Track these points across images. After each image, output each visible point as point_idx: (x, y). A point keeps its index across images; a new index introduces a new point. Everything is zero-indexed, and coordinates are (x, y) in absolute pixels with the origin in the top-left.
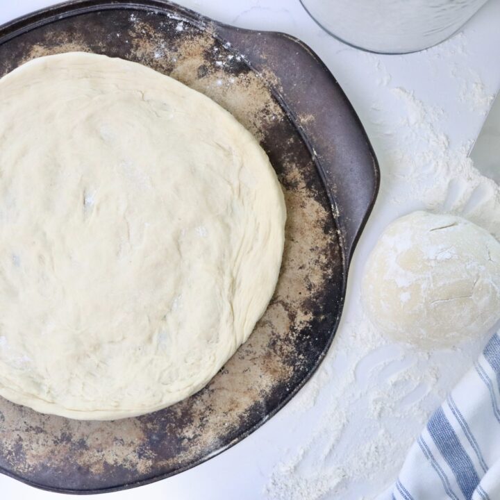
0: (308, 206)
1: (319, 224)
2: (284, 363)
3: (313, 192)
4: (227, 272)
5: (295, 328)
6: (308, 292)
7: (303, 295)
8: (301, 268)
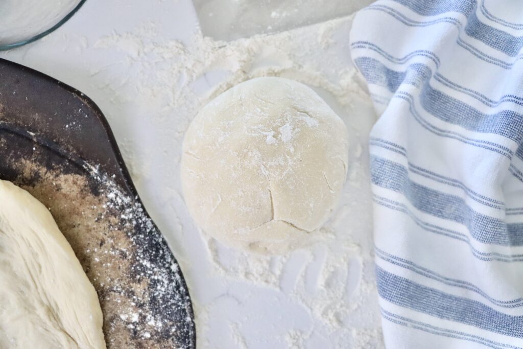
0: (63, 185)
1: (84, 192)
2: (159, 341)
3: (57, 169)
4: (37, 305)
5: (142, 303)
6: (126, 261)
7: (123, 268)
8: (101, 245)
